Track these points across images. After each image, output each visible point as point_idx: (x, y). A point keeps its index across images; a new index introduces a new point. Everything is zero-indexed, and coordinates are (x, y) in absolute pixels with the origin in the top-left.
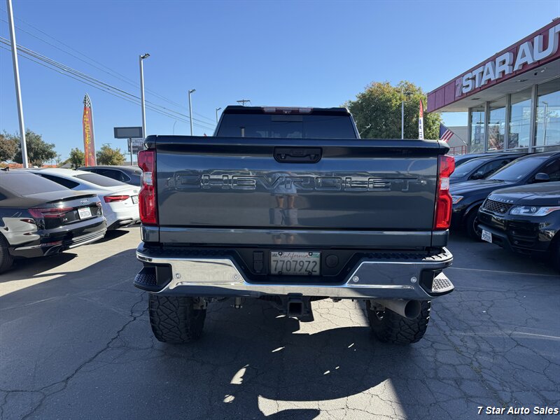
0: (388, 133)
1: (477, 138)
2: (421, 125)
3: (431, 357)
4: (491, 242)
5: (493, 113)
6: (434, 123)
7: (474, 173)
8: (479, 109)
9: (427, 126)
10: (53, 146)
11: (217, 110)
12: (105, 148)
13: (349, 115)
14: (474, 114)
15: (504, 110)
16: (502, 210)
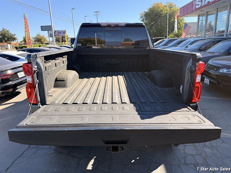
0: (161, 26)
1: (201, 29)
2: (176, 23)
3: (183, 150)
4: (209, 84)
5: (209, 17)
6: (181, 21)
7: (200, 48)
8: (203, 15)
9: (178, 23)
10: (15, 35)
11: (85, 17)
12: (38, 35)
13: (144, 26)
14: (201, 18)
15: (214, 16)
16: (215, 70)
